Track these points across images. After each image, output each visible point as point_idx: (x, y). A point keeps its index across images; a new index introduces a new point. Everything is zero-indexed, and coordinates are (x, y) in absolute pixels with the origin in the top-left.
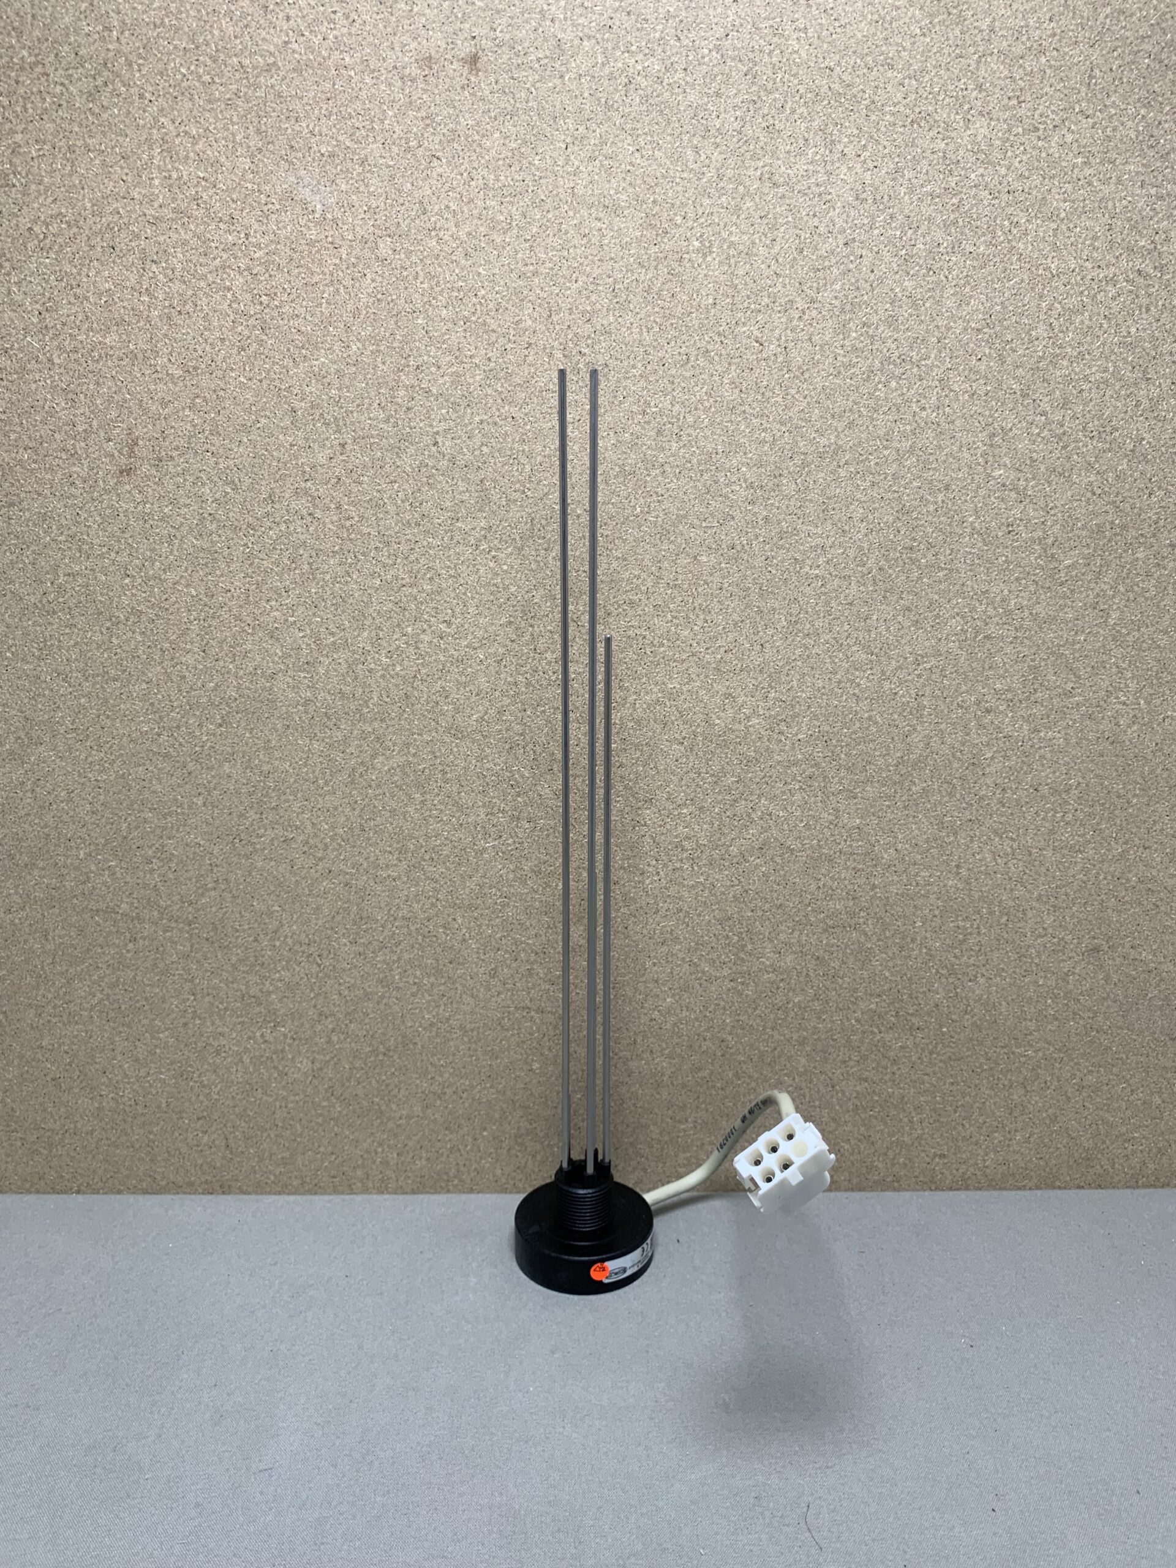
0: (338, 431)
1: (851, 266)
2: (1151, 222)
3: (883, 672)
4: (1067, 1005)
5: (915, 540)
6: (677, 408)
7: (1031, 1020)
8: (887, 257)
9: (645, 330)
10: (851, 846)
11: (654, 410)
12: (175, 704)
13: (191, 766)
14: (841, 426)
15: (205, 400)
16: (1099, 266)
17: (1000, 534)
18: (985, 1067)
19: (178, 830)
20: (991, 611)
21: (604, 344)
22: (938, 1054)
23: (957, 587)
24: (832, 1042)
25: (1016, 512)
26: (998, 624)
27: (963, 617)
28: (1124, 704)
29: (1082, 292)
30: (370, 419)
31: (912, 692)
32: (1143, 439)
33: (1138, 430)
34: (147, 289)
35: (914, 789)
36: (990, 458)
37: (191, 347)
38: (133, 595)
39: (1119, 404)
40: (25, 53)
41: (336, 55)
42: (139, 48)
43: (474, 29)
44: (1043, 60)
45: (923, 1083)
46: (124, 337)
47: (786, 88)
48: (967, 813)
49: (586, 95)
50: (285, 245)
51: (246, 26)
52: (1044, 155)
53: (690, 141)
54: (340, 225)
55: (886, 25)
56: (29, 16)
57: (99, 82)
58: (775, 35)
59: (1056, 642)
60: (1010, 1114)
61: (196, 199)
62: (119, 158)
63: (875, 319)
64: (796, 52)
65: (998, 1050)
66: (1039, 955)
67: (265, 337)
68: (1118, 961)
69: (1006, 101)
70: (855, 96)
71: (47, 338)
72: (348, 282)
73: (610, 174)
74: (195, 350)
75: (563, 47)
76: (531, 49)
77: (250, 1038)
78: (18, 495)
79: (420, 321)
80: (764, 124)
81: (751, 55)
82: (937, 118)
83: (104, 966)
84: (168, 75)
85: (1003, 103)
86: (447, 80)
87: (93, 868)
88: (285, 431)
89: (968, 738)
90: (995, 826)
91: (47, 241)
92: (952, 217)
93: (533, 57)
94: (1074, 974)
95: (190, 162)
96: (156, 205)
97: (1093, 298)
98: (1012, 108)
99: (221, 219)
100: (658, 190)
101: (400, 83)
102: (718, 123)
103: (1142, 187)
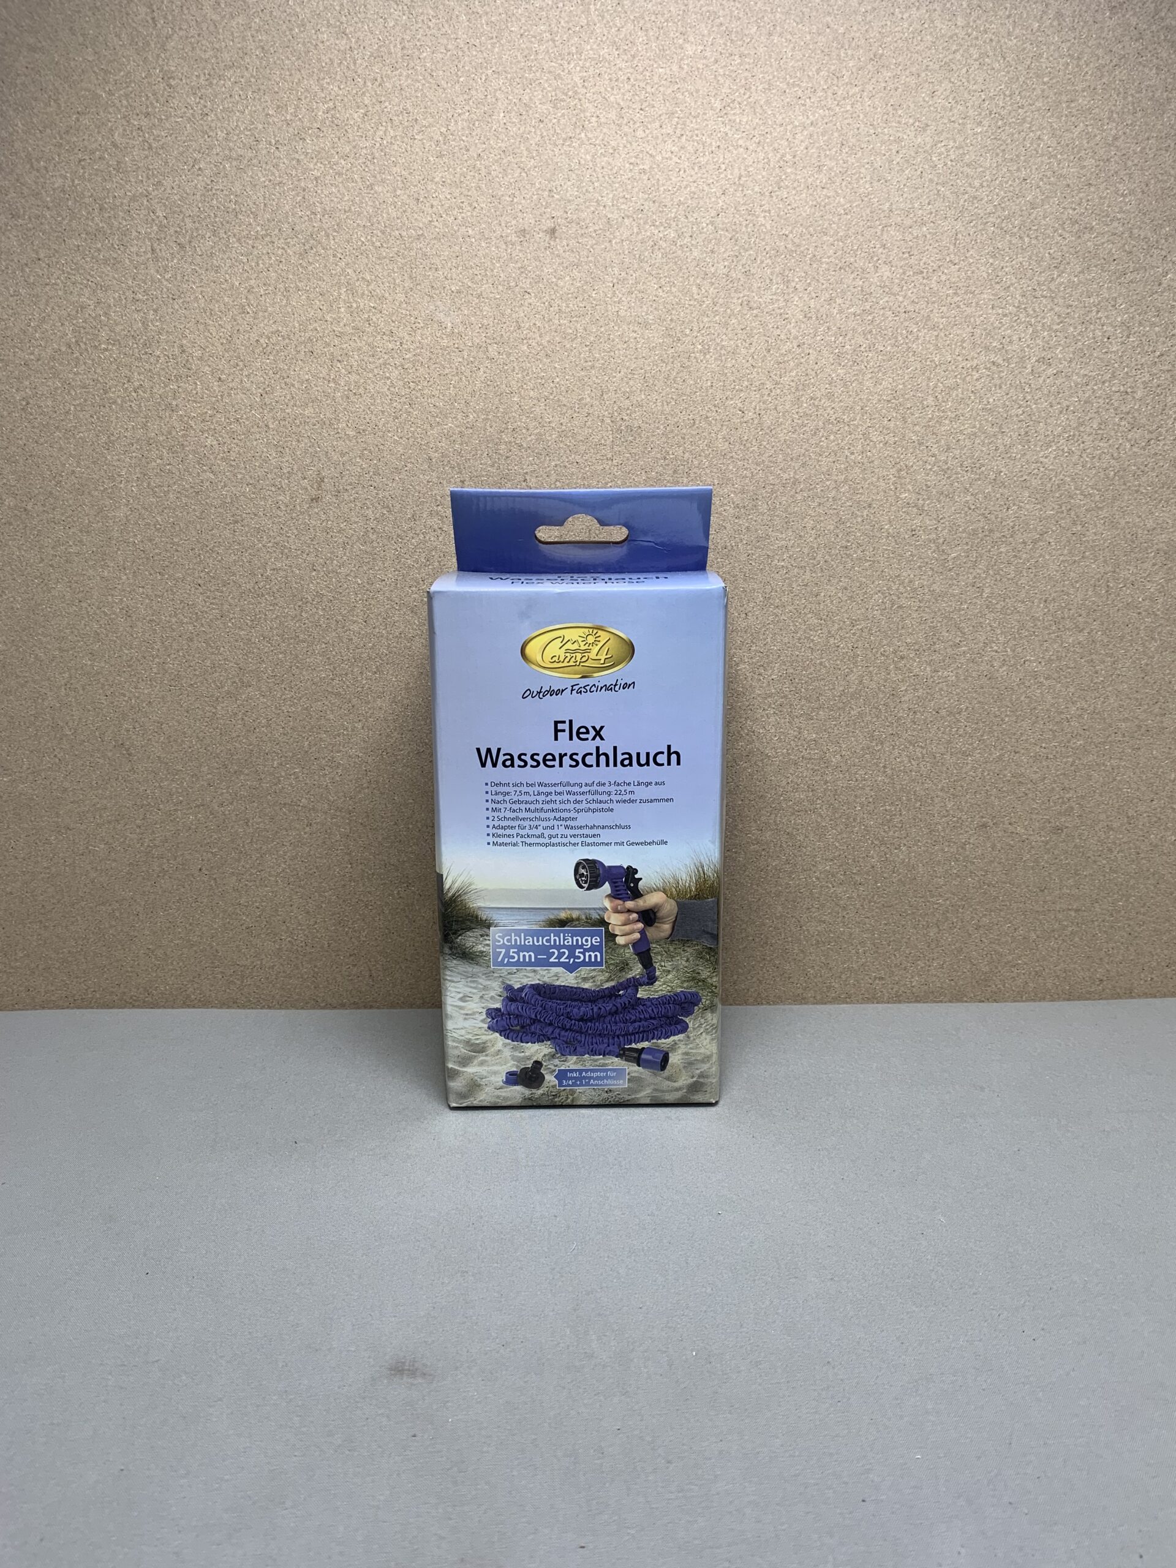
0: (460, 473)
1: (802, 360)
3: (829, 632)
4: (965, 866)
5: (848, 541)
6: (687, 455)
7: (940, 878)
8: (825, 352)
9: (665, 404)
10: (810, 753)
11: (672, 456)
12: (345, 658)
13: (354, 701)
14: (797, 465)
15: (370, 452)
16: (967, 359)
17: (907, 537)
18: (909, 912)
19: (344, 746)
20: (902, 589)
21: (638, 413)
23: (878, 573)
24: (799, 895)
25: (917, 521)
26: (907, 598)
27: (883, 594)
28: (996, 652)
29: (956, 376)
31: (849, 645)
32: (1001, 472)
33: (997, 466)
34: (334, 379)
35: (852, 712)
36: (899, 486)
37: (362, 416)
38: (318, 583)
39: (984, 449)
40: (259, 228)
41: (463, 229)
42: (334, 225)
43: (553, 212)
44: (925, 229)
45: (865, 924)
46: (317, 410)
47: (757, 248)
48: (890, 729)
49: (626, 252)
50: (426, 350)
51: (404, 211)
52: (927, 288)
53: (694, 281)
54: (463, 336)
55: (822, 208)
56: (262, 205)
57: (307, 247)
58: (749, 215)
59: (948, 609)
60: (928, 947)
61: (368, 320)
62: (318, 295)
63: (819, 395)
64: (762, 225)
66: (944, 830)
67: (411, 410)
69: (901, 255)
70: (802, 252)
71: (266, 412)
72: (468, 373)
73: (642, 303)
74: (365, 418)
75: (612, 223)
76: (591, 225)
77: (389, 895)
78: (241, 516)
79: (515, 399)
80: (743, 270)
81: (734, 227)
82: (857, 266)
83: (288, 844)
84: (352, 243)
86: (536, 244)
87: (283, 774)
88: (424, 472)
89: (889, 677)
90: (910, 738)
91: (268, 348)
93: (591, 230)
94: (969, 843)
95: (365, 297)
96: (342, 324)
97: (964, 380)
98: (906, 259)
99: (384, 333)
100: (674, 312)
101: (504, 247)
102: (713, 270)
103: (993, 308)
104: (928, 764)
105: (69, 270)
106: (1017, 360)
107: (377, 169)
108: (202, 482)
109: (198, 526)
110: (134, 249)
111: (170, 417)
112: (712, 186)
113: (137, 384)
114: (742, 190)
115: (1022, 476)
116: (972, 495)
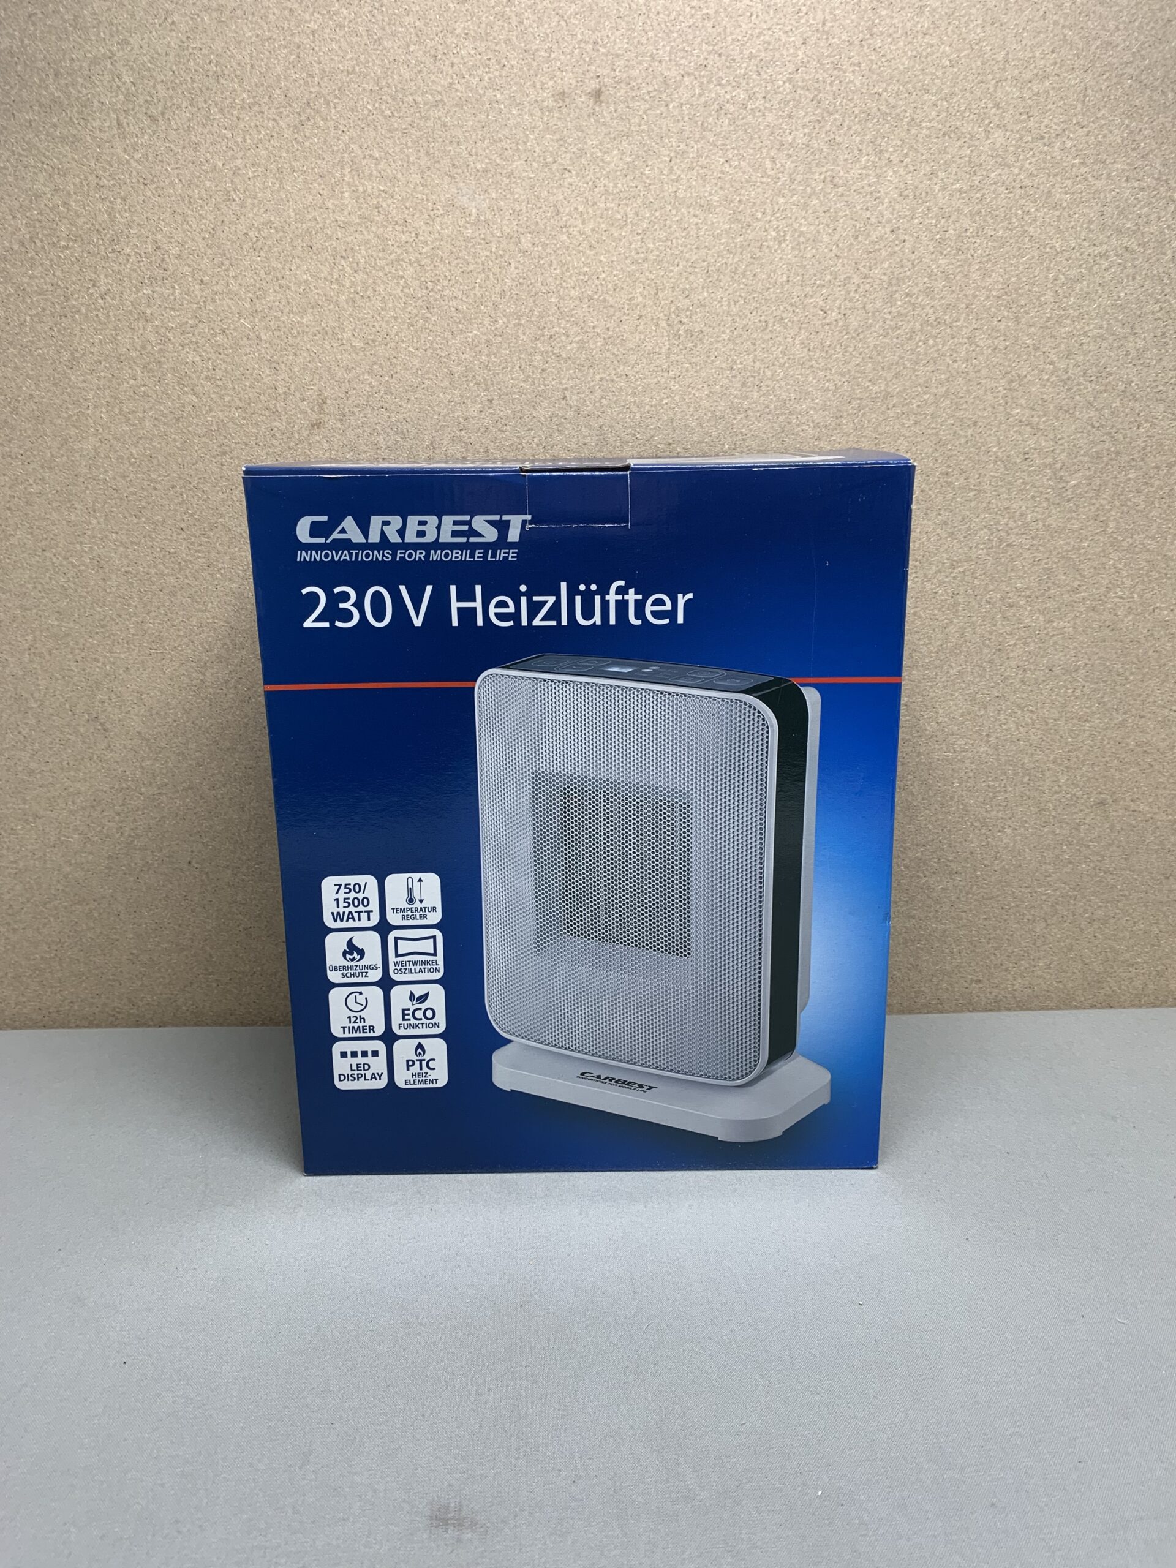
0: (487, 390)
1: (897, 249)
2: (1136, 209)
3: (926, 576)
4: (1079, 850)
5: (949, 467)
6: (758, 364)
7: (1050, 864)
8: (924, 238)
9: (732, 303)
11: (739, 366)
14: (889, 376)
15: (381, 366)
16: (1094, 245)
17: (1018, 461)
18: (1013, 905)
20: (1012, 524)
21: (699, 315)
22: (974, 894)
26: (1017, 534)
27: (989, 529)
28: (1121, 598)
29: (1081, 266)
30: (512, 379)
31: (949, 591)
32: (1132, 382)
33: (1128, 375)
34: (337, 279)
35: (951, 671)
36: (1009, 400)
37: (371, 324)
39: (1112, 354)
40: (245, 95)
41: (490, 93)
42: (335, 90)
43: (598, 70)
44: (1047, 83)
45: (961, 919)
46: (318, 317)
47: (843, 110)
48: (995, 691)
49: (686, 119)
50: (447, 242)
51: (420, 72)
52: (1049, 157)
53: (768, 153)
54: (491, 225)
56: (249, 66)
57: (303, 118)
58: (835, 69)
60: (1034, 944)
61: (377, 207)
62: (317, 176)
63: (915, 291)
64: (852, 82)
65: (1023, 890)
66: (1055, 809)
67: (429, 315)
68: (1121, 812)
69: (1018, 116)
70: (898, 115)
71: (257, 320)
72: (496, 270)
73: (704, 181)
74: (374, 326)
75: (669, 82)
76: (643, 85)
78: (230, 446)
79: (553, 300)
80: (826, 139)
81: (817, 85)
82: (964, 131)
84: (357, 111)
85: (1016, 117)
86: (577, 110)
88: (444, 390)
89: (994, 628)
90: (1018, 701)
91: (259, 243)
92: (976, 208)
93: (644, 91)
94: (1085, 824)
95: (374, 178)
96: (346, 213)
97: (1090, 269)
98: (1024, 121)
99: (397, 223)
100: (743, 192)
101: (539, 113)
102: (790, 138)
103: (1127, 181)
104: (1039, 732)
105: (20, 150)
106: (1156, 244)
107: (386, 19)
108: (184, 407)
109: (180, 459)
110: (96, 124)
111: (144, 329)
112: (790, 34)
113: (103, 289)
114: (827, 39)
115: (1157, 386)
116: (1096, 410)
